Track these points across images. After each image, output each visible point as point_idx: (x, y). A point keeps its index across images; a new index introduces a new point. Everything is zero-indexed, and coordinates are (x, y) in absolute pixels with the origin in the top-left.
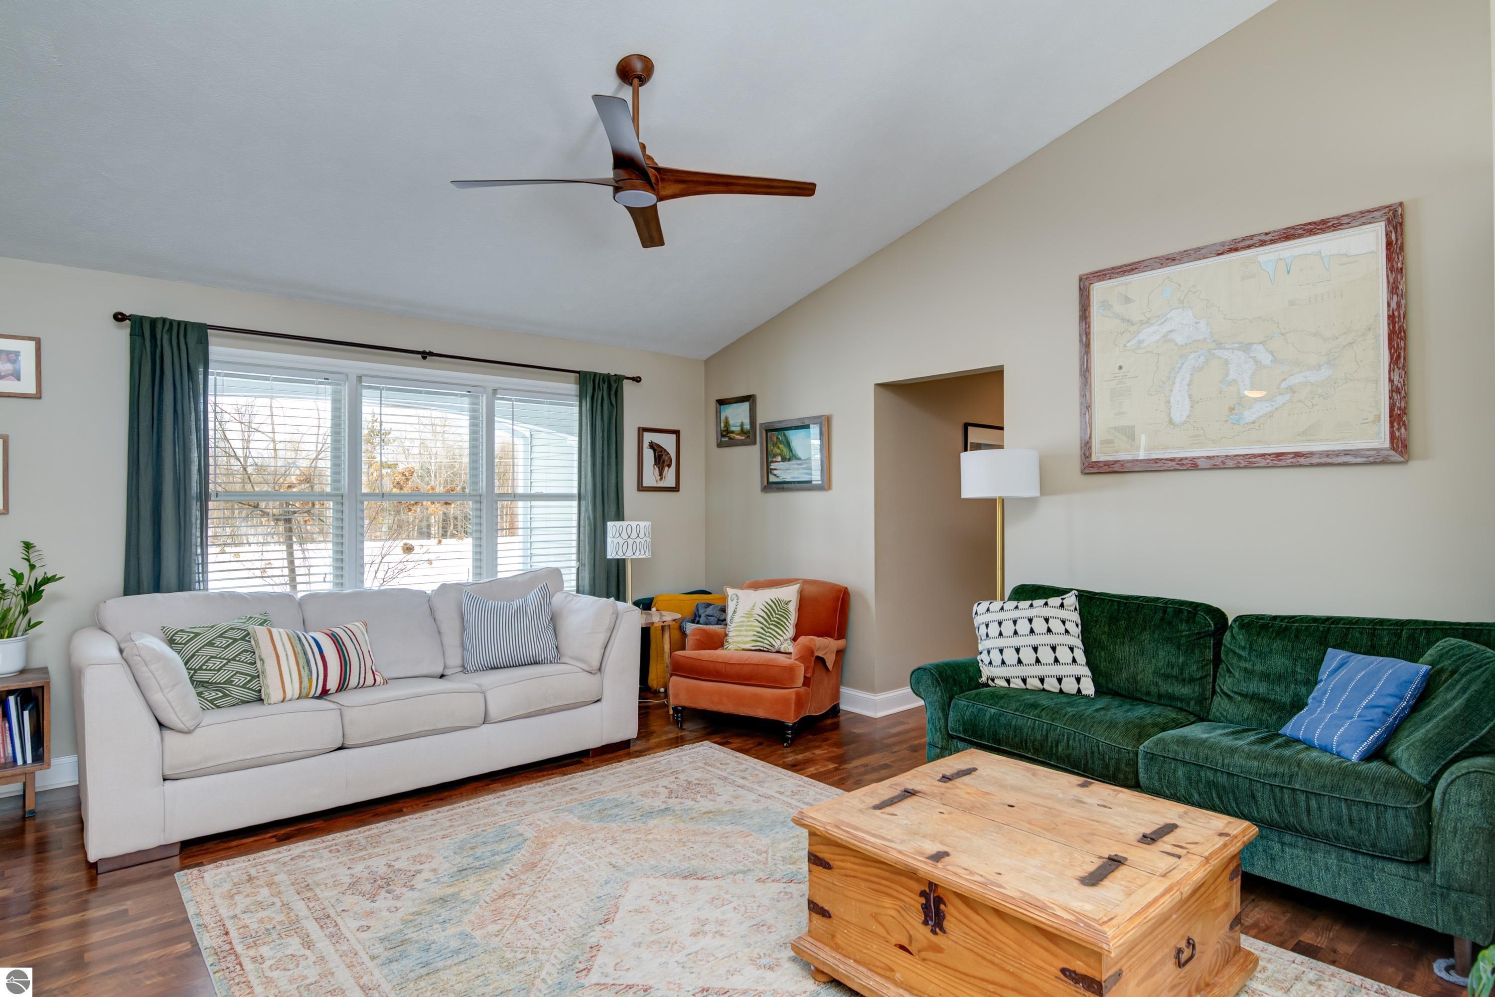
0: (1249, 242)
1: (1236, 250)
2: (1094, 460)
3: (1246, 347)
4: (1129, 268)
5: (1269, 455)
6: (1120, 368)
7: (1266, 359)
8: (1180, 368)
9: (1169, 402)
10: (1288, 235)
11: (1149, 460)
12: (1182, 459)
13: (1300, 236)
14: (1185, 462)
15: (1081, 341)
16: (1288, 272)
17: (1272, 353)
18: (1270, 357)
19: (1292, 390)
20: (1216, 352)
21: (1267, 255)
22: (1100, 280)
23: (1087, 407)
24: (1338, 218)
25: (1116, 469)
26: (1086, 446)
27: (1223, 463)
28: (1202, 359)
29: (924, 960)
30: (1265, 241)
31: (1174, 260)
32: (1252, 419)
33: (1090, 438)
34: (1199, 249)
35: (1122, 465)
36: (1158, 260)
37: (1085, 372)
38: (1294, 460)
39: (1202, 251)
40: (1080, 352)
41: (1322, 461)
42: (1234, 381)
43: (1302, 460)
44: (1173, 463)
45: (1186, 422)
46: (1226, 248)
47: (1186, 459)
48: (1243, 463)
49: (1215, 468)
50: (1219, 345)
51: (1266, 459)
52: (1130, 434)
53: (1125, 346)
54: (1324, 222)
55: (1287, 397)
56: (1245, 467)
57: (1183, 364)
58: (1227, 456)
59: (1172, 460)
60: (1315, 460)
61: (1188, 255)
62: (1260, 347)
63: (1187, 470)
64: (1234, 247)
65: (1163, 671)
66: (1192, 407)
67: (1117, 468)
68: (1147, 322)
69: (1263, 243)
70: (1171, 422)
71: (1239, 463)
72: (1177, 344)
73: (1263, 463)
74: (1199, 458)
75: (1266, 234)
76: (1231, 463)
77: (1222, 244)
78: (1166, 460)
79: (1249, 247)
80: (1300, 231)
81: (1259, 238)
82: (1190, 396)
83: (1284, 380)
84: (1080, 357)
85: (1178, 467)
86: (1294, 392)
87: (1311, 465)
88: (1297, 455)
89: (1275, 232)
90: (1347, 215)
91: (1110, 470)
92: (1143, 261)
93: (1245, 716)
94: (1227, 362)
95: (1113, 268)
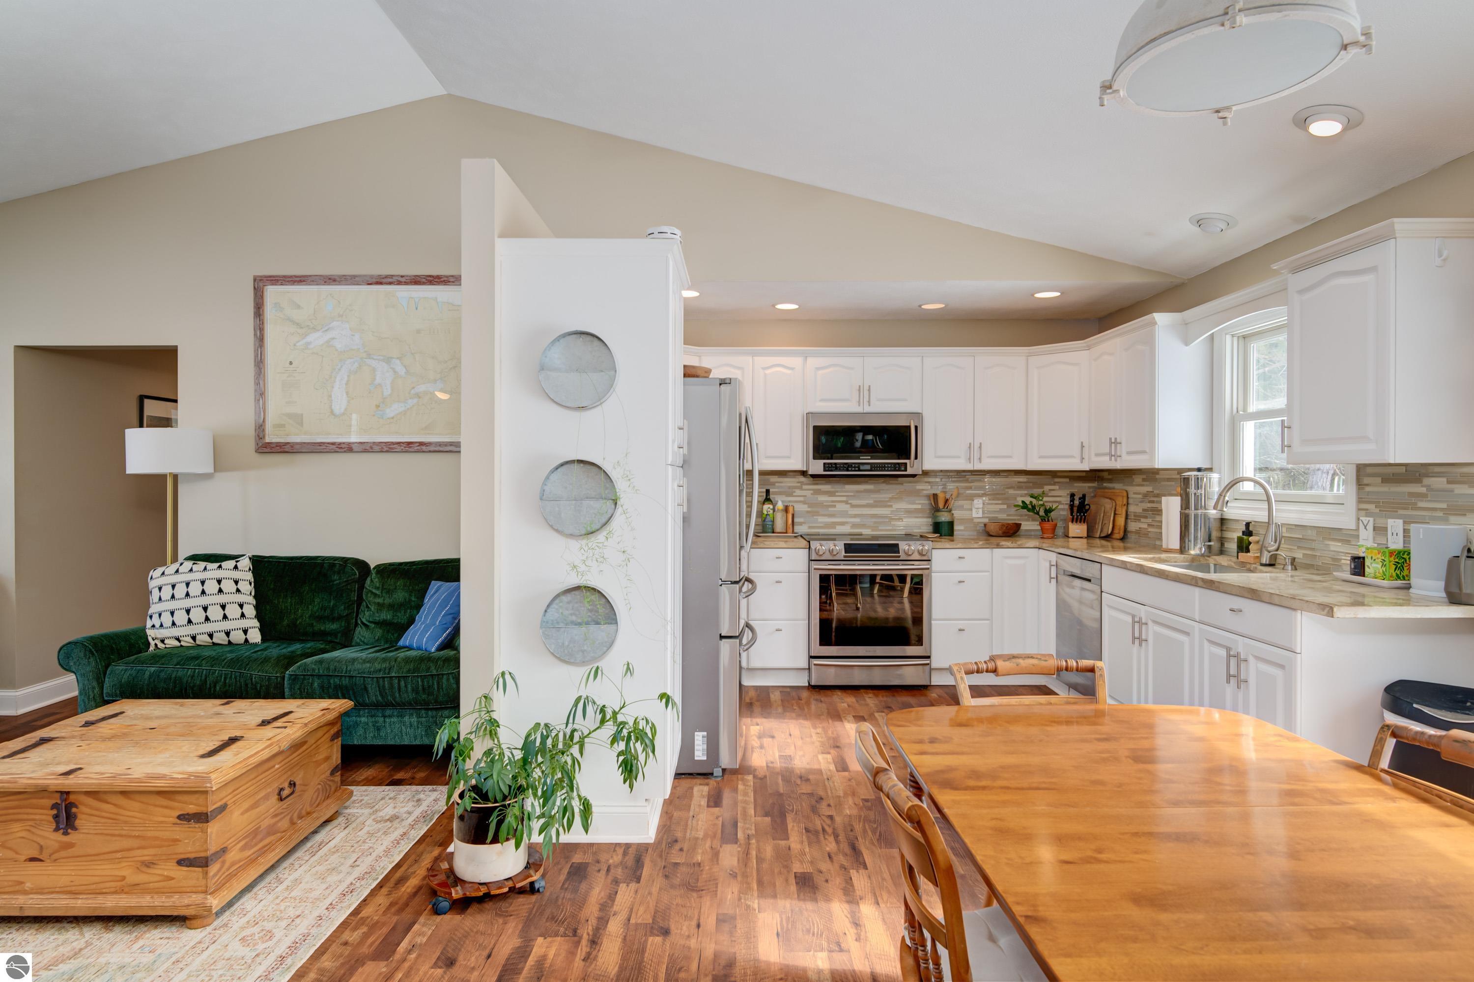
0: (390, 280)
1: (381, 283)
2: (267, 441)
3: (388, 360)
4: (298, 279)
5: (403, 443)
6: (291, 363)
7: (401, 370)
8: (340, 370)
9: (330, 396)
10: (416, 281)
11: (315, 443)
12: (340, 444)
13: (424, 284)
14: (343, 446)
15: (255, 335)
16: (417, 309)
17: (405, 367)
18: (404, 370)
19: (418, 396)
20: (366, 360)
21: (404, 292)
22: (273, 285)
23: (261, 394)
24: (447, 277)
25: (287, 450)
26: (260, 429)
27: (371, 448)
28: (356, 365)
29: (55, 860)
30: (401, 282)
31: (334, 280)
32: (392, 415)
33: (264, 421)
34: (354, 277)
35: (292, 447)
36: (322, 278)
37: (260, 363)
38: (419, 448)
39: (357, 279)
40: (255, 345)
41: (437, 449)
42: (380, 385)
43: (424, 448)
44: (334, 447)
45: (343, 414)
46: (374, 280)
47: (344, 443)
48: (386, 449)
49: (365, 451)
50: (369, 356)
51: (401, 446)
52: (298, 419)
53: (295, 345)
54: (438, 277)
55: (415, 401)
56: (387, 451)
57: (342, 367)
58: (374, 443)
59: (333, 444)
60: (432, 448)
61: (346, 279)
62: (398, 362)
63: (345, 452)
64: (380, 281)
65: (317, 614)
66: (349, 402)
67: (287, 448)
68: (314, 328)
69: (399, 283)
70: (332, 412)
71: (382, 448)
72: (337, 350)
73: (399, 449)
74: (353, 443)
75: (402, 276)
76: (377, 448)
77: (372, 277)
78: (328, 443)
79: (390, 283)
80: (424, 280)
81: (397, 278)
82: (347, 393)
83: (413, 388)
84: (255, 348)
85: (337, 450)
86: (420, 397)
87: (430, 452)
88: (421, 444)
89: (407, 276)
90: (452, 276)
91: (282, 450)
92: (310, 276)
93: (377, 638)
94: (374, 370)
95: (284, 276)
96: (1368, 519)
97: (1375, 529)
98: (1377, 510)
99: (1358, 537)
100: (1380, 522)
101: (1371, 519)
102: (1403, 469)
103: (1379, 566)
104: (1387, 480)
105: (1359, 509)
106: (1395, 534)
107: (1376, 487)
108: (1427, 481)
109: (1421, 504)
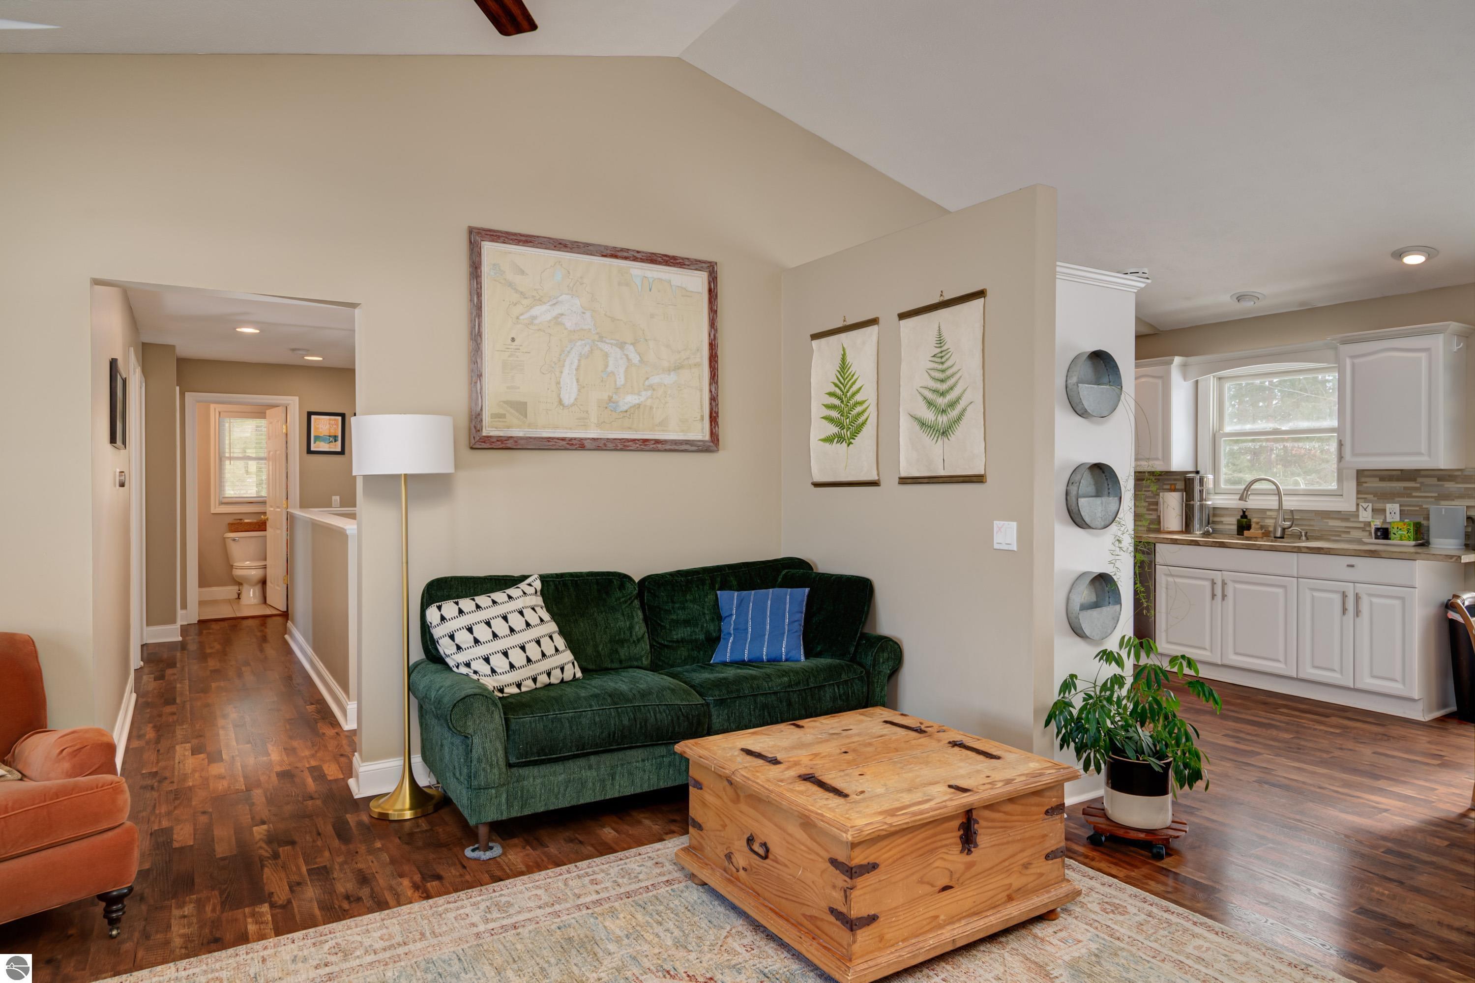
0: (625, 254)
1: (616, 257)
2: (484, 434)
3: (621, 345)
4: (523, 238)
5: (638, 440)
6: (513, 340)
7: (635, 359)
8: (569, 352)
9: (558, 383)
10: (652, 259)
11: (543, 438)
12: (571, 439)
13: (659, 263)
14: (574, 442)
15: (471, 300)
16: (650, 290)
17: (639, 354)
18: (638, 358)
19: (651, 387)
20: (599, 343)
21: (638, 270)
22: (493, 241)
23: (476, 375)
24: (683, 259)
25: (509, 446)
26: (475, 418)
27: (605, 444)
28: (587, 348)
29: (962, 883)
30: (637, 258)
31: (565, 246)
32: (625, 408)
33: (481, 409)
34: (587, 245)
35: (516, 442)
36: (551, 241)
37: (476, 337)
38: (654, 446)
39: (590, 248)
40: (471, 313)
41: (672, 447)
42: (612, 373)
43: (659, 446)
44: (564, 443)
45: (573, 405)
46: (609, 252)
47: (575, 439)
48: (620, 446)
49: (598, 449)
50: (601, 339)
51: (636, 444)
52: (521, 408)
53: (518, 318)
54: (674, 258)
55: (649, 393)
56: (621, 450)
57: (572, 349)
58: (608, 439)
59: (563, 439)
60: (668, 447)
61: (578, 247)
62: (631, 347)
63: (576, 449)
64: (615, 253)
65: (617, 638)
66: (579, 391)
67: (510, 444)
68: (540, 300)
69: (635, 259)
70: (560, 402)
71: (617, 446)
72: (566, 329)
73: (634, 446)
74: (586, 439)
75: (638, 252)
76: (610, 445)
77: (606, 247)
78: (558, 439)
79: (626, 258)
80: (660, 259)
81: (633, 253)
82: (578, 381)
83: (648, 378)
84: (470, 318)
85: (568, 446)
86: (654, 390)
87: (666, 450)
88: (657, 442)
89: (643, 252)
90: (688, 259)
91: (503, 446)
92: (538, 237)
94: (606, 355)
95: (507, 233)
96: (1367, 504)
97: (1373, 510)
98: (1376, 499)
99: (1358, 516)
100: (1379, 506)
101: (1370, 505)
102: (1399, 473)
103: (1405, 533)
104: (1382, 479)
105: (1358, 498)
106: (1393, 513)
107: (1374, 484)
108: (1419, 480)
109: (1414, 494)
